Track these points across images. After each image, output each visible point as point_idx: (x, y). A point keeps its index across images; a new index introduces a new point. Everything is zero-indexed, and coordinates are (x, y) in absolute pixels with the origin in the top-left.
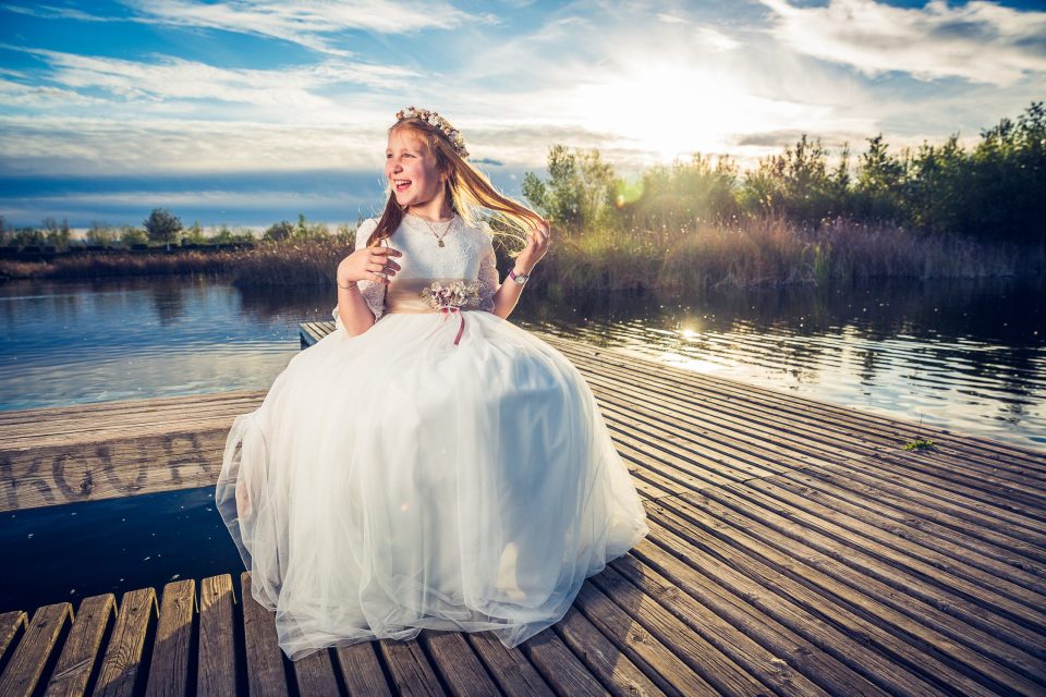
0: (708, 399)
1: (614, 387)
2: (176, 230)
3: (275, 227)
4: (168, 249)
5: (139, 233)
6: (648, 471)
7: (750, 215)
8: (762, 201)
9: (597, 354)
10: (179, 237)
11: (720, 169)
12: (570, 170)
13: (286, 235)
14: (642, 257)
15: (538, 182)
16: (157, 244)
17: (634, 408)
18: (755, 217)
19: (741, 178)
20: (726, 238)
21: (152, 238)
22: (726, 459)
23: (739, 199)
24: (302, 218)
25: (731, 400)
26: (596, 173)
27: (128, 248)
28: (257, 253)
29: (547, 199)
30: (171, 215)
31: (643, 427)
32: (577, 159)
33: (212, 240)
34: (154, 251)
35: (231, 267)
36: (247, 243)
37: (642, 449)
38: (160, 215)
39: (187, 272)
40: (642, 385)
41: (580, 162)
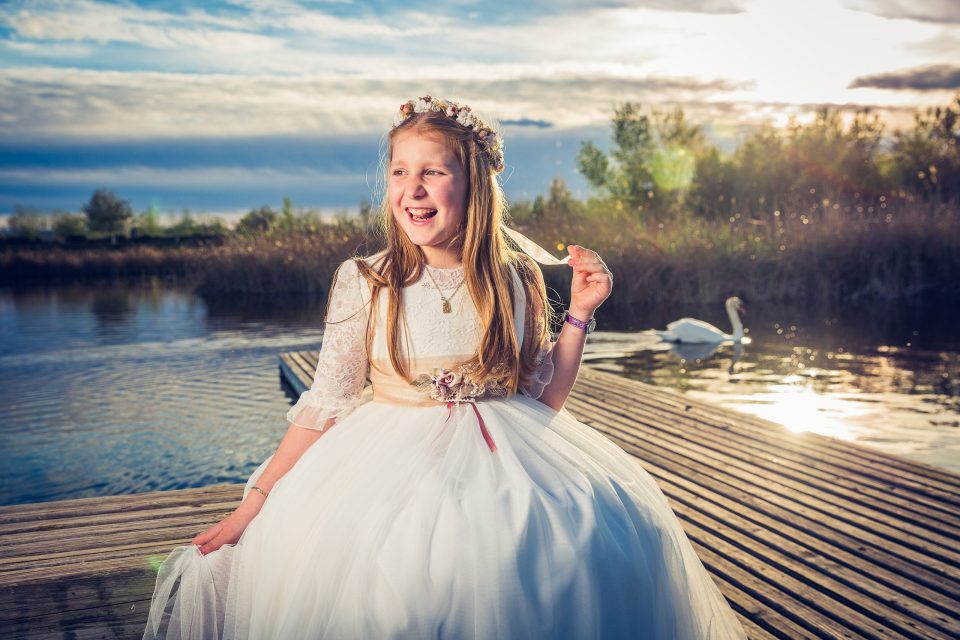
0: (860, 488)
1: (715, 464)
2: (124, 218)
3: (253, 214)
4: (114, 241)
5: (76, 221)
6: (777, 615)
7: (902, 194)
8: (921, 175)
9: (688, 408)
10: (128, 225)
11: (856, 129)
12: (642, 137)
13: (266, 228)
14: (745, 255)
15: (599, 154)
16: (99, 235)
17: (747, 500)
18: (911, 198)
19: (888, 139)
20: (867, 228)
21: (93, 227)
22: (901, 600)
23: (885, 170)
24: (287, 203)
25: (897, 491)
26: (680, 139)
27: (62, 240)
28: (227, 250)
29: (611, 174)
30: (119, 198)
31: (763, 534)
32: (652, 121)
33: (169, 231)
34: (94, 244)
35: (194, 270)
36: (211, 236)
37: (764, 573)
38: (104, 199)
39: (136, 274)
40: (756, 460)
41: (658, 127)
